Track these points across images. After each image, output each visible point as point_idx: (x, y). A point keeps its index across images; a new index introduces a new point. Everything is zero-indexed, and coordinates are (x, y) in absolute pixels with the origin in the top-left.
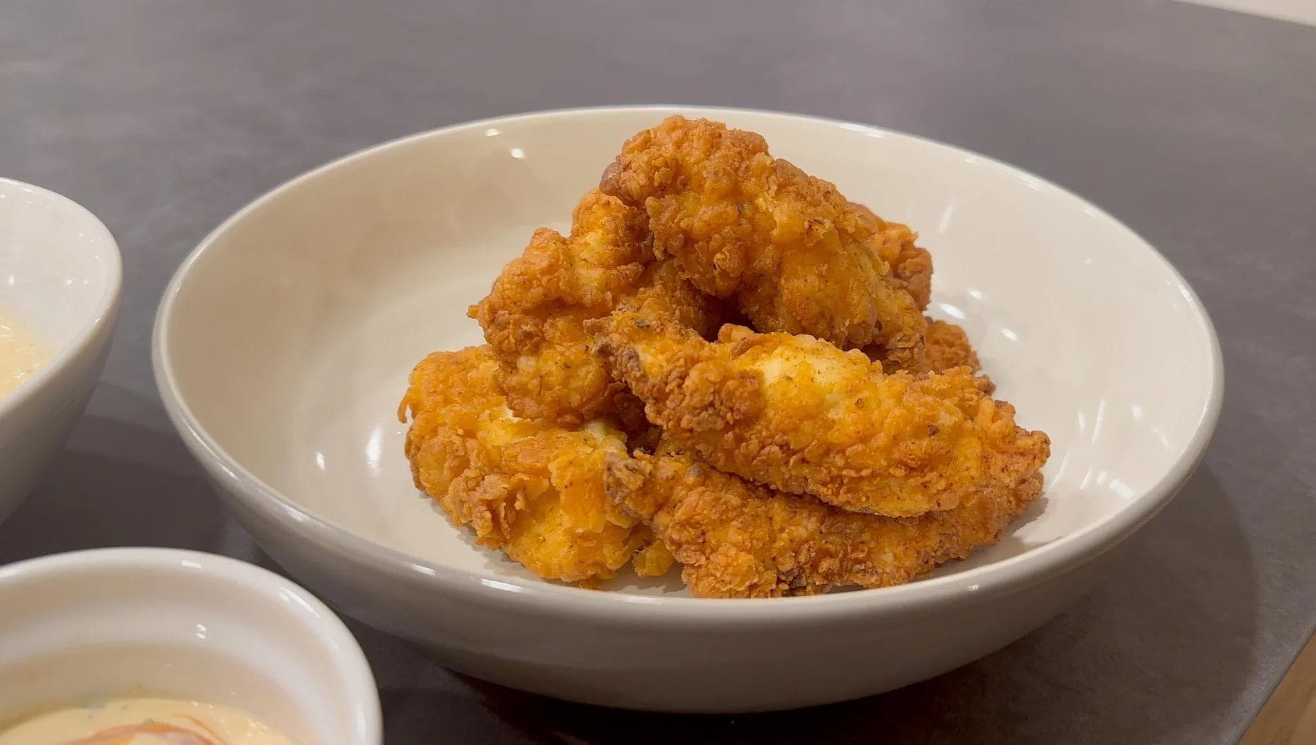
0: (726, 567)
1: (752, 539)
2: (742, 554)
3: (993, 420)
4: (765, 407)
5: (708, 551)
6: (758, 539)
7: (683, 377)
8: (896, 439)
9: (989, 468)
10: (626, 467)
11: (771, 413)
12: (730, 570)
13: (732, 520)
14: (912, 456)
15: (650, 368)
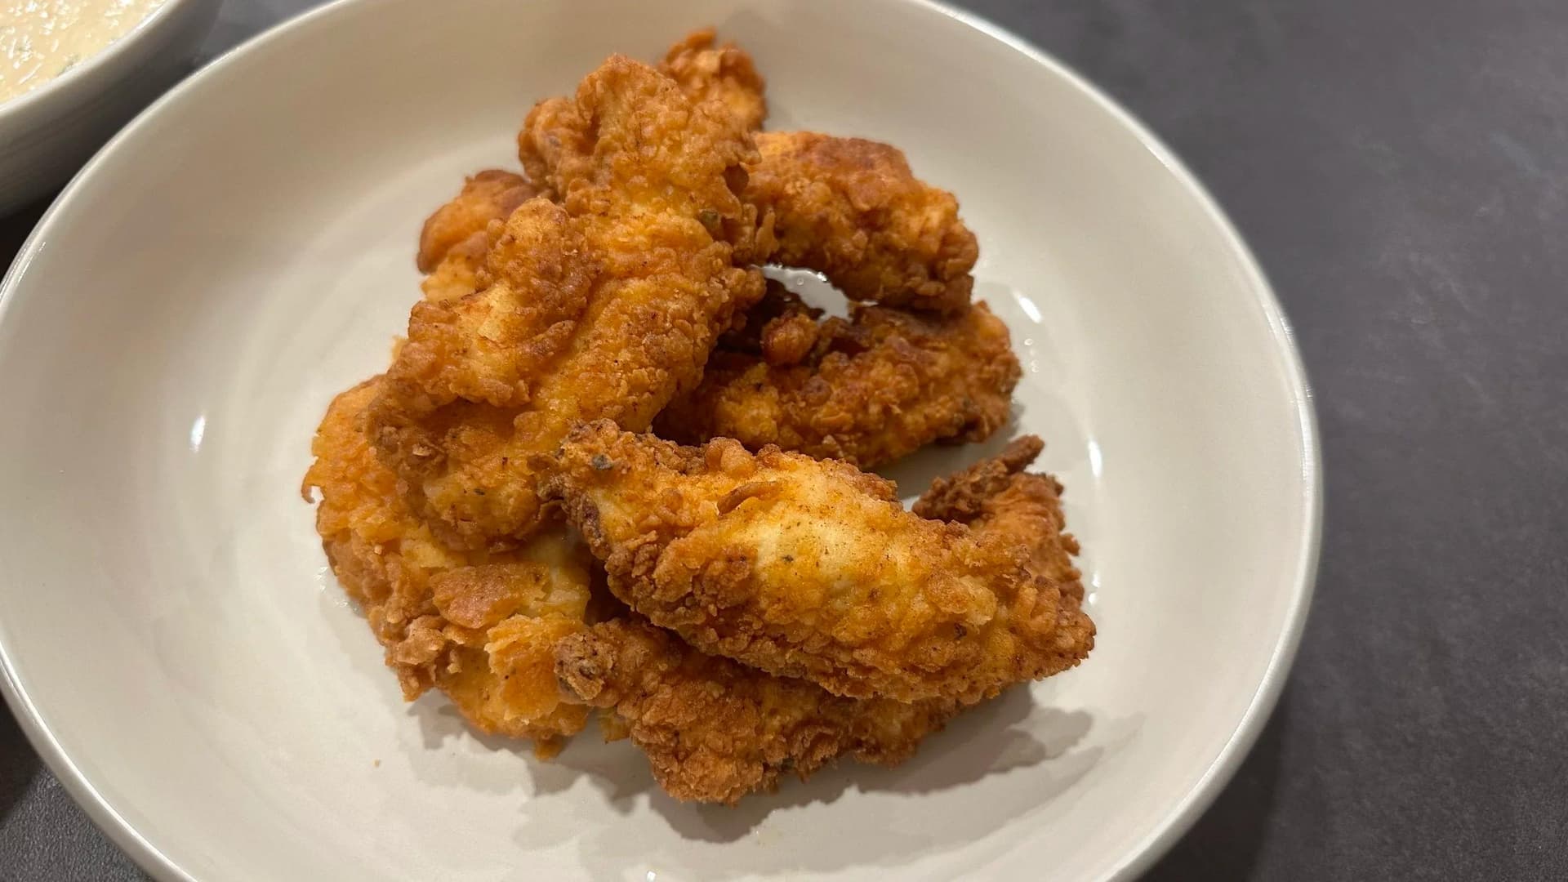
0: (701, 778)
1: (734, 741)
2: (722, 763)
3: (1033, 616)
4: (758, 593)
5: (682, 755)
6: (742, 740)
7: (654, 558)
8: (916, 640)
9: (1021, 669)
10: (581, 671)
11: (764, 603)
12: (706, 782)
13: (712, 718)
14: (930, 664)
15: (614, 528)
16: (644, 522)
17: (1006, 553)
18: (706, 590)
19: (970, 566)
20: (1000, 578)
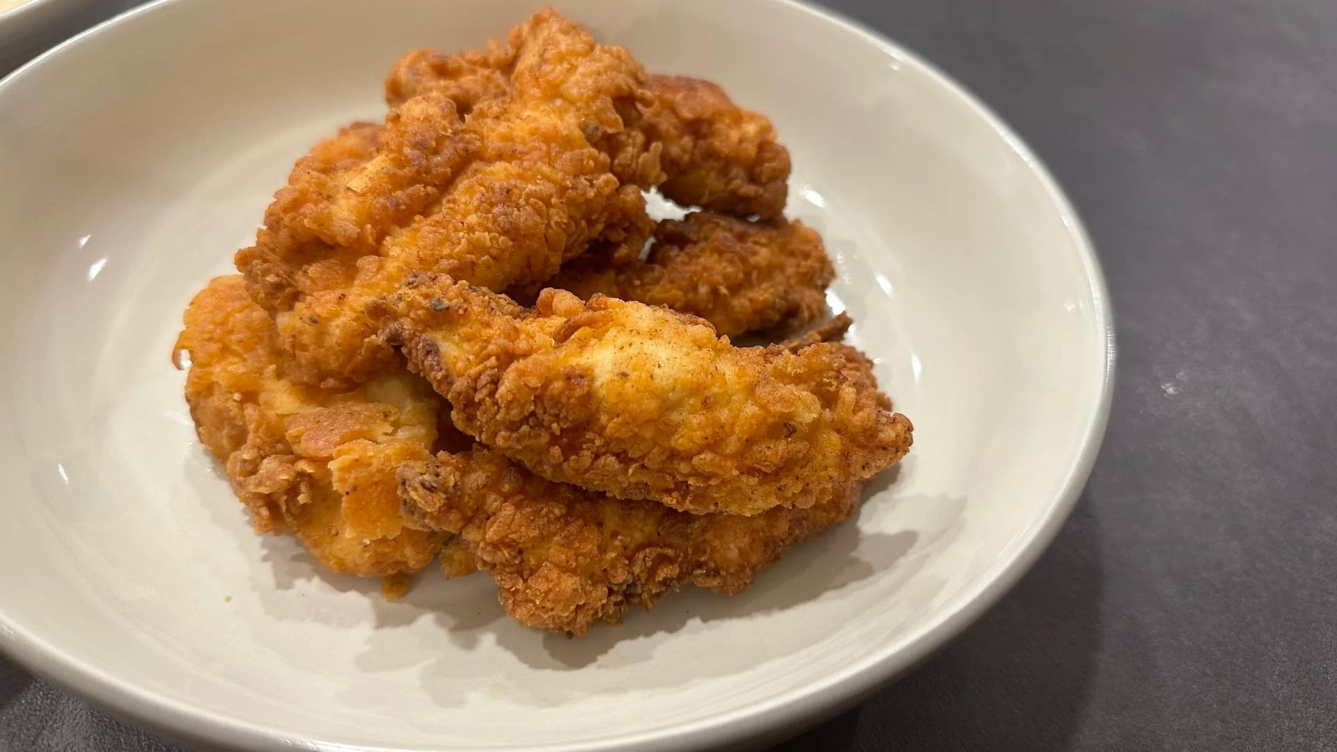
0: (547, 593)
1: (577, 556)
2: (565, 577)
3: (855, 412)
4: (598, 410)
5: (526, 573)
6: (584, 555)
7: (495, 382)
8: (749, 443)
9: (849, 465)
10: (423, 485)
11: (604, 419)
12: (551, 596)
13: (555, 534)
14: (766, 463)
15: (454, 364)
16: (484, 352)
17: (824, 358)
18: (548, 409)
19: (793, 374)
20: (821, 384)
